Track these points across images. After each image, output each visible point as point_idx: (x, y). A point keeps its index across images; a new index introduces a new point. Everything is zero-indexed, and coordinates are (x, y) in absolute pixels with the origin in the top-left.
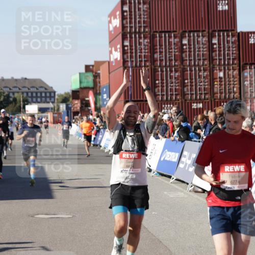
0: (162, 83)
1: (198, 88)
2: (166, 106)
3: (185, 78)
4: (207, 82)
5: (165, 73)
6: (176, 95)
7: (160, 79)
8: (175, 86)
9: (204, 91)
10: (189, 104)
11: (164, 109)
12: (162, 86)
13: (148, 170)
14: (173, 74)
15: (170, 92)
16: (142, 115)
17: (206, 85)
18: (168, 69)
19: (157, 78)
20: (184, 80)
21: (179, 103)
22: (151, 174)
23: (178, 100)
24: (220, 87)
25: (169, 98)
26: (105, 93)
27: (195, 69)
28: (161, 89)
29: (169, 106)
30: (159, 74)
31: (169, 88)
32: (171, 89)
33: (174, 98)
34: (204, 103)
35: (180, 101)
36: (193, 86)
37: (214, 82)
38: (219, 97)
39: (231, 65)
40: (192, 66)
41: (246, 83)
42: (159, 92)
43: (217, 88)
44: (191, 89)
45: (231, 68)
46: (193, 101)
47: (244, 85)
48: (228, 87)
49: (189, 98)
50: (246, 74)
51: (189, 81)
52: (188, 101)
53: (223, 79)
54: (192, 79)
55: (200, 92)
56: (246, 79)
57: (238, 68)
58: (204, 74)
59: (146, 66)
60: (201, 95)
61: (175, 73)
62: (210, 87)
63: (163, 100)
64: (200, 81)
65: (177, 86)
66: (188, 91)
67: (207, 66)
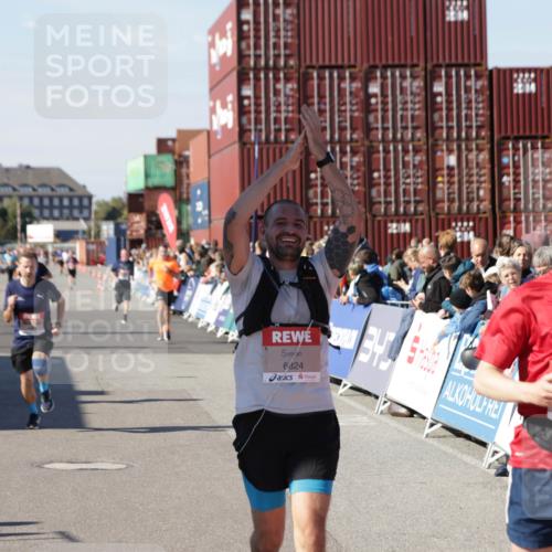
1: (401, 190)
3: (374, 167)
4: (421, 177)
9: (415, 195)
10: (382, 224)
12: (324, 186)
14: (347, 159)
17: (418, 184)
18: (338, 148)
19: (311, 168)
20: (371, 172)
24: (448, 189)
26: (201, 199)
27: (395, 149)
28: (322, 192)
34: (414, 222)
36: (390, 184)
37: (436, 177)
38: (446, 208)
39: (472, 140)
40: (389, 142)
41: (505, 179)
42: (316, 197)
43: (443, 189)
44: (385, 192)
45: (474, 146)
46: (389, 219)
47: (501, 184)
48: (467, 188)
49: (383, 210)
50: (505, 160)
51: (382, 173)
52: (379, 218)
53: (456, 172)
54: (389, 170)
55: (407, 199)
56: (505, 171)
57: (489, 146)
58: (414, 160)
59: (289, 140)
60: (408, 205)
61: (352, 157)
62: (427, 188)
63: (325, 215)
64: (406, 175)
65: (355, 186)
66: (380, 196)
67: (422, 143)
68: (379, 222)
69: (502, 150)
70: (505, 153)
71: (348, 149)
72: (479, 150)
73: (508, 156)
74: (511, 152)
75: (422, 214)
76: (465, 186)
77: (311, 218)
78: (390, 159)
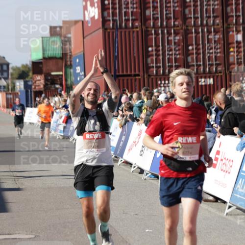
0: (157, 51)
1: (207, 57)
2: (163, 82)
3: (189, 43)
4: (220, 48)
5: (160, 36)
6: (177, 67)
7: (154, 44)
8: (175, 54)
9: (216, 61)
11: (161, 87)
12: (157, 55)
13: (139, 170)
15: (168, 63)
16: (129, 95)
17: (218, 53)
18: (166, 31)
19: (149, 44)
22: (144, 176)
25: (167, 71)
26: (79, 65)
29: (167, 82)
30: (152, 39)
31: (167, 57)
32: (168, 59)
34: (215, 78)
36: (199, 54)
37: (229, 49)
38: (236, 68)
40: (198, 26)
42: (153, 63)
43: (233, 56)
44: (197, 58)
46: (199, 76)
49: (195, 70)
51: (194, 46)
53: (242, 45)
54: (199, 45)
55: (210, 62)
58: (215, 38)
59: (134, 26)
60: (212, 67)
61: (175, 37)
62: (223, 55)
63: (159, 74)
64: (210, 48)
65: (177, 55)
66: (193, 62)
67: (219, 26)
71: (172, 31)
77: (149, 76)
78: (199, 37)
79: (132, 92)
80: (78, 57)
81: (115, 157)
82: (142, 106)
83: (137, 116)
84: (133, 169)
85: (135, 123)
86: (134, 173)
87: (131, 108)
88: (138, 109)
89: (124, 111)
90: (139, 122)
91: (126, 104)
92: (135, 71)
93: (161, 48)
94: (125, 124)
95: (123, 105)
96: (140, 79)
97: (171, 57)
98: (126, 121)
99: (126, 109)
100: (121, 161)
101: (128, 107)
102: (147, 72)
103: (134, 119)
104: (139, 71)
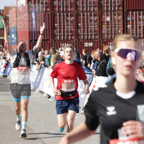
0: (60, 26)
1: (89, 30)
2: (63, 44)
3: (79, 21)
4: (97, 25)
5: (62, 17)
6: (71, 35)
7: (58, 22)
8: (71, 28)
9: (94, 32)
10: (82, 43)
11: (62, 47)
12: (60, 28)
13: (48, 96)
14: (69, 18)
15: (67, 33)
16: (43, 51)
17: (95, 28)
18: (65, 14)
19: (55, 22)
20: (78, 23)
21: (74, 42)
22: (51, 100)
23: (73, 40)
24: (107, 30)
25: (66, 38)
27: (87, 15)
28: (59, 31)
29: (65, 44)
30: (57, 18)
31: (66, 30)
32: (67, 31)
33: (70, 38)
34: (94, 42)
35: (75, 40)
36: (85, 28)
37: (103, 25)
38: (106, 37)
39: (116, 11)
40: (84, 12)
41: (128, 26)
42: (57, 33)
43: (105, 30)
44: (83, 30)
45: (117, 13)
46: (85, 41)
47: (127, 28)
48: (114, 29)
49: (82, 38)
50: (128, 19)
51: (82, 24)
52: (81, 41)
53: (110, 23)
54: (85, 23)
55: (91, 33)
56: (129, 23)
57: (122, 13)
58: (94, 19)
59: (47, 11)
60: (92, 36)
61: (70, 18)
62: (99, 29)
63: (61, 40)
64: (91, 25)
65: (72, 28)
66: (81, 33)
67: (97, 12)
68: (81, 42)
69: (127, 15)
70: (128, 16)
71: (69, 14)
72: (119, 15)
73: (130, 17)
74: (131, 16)
75: (97, 39)
76: (113, 29)
77: (55, 40)
78: (85, 18)
79: (44, 50)
80: (13, 29)
81: (34, 88)
82: (50, 58)
83: (47, 64)
84: (44, 95)
85: (46, 68)
86: (45, 98)
87: (44, 59)
88: (48, 60)
89: (40, 61)
90: (49, 68)
91: (41, 57)
92: (47, 38)
93: (62, 24)
94: (40, 69)
95: (39, 57)
96: (49, 43)
97: (68, 29)
98: (41, 67)
99: (41, 60)
100: (38, 90)
101: (42, 58)
102: (54, 38)
103: (46, 66)
104: (49, 38)
